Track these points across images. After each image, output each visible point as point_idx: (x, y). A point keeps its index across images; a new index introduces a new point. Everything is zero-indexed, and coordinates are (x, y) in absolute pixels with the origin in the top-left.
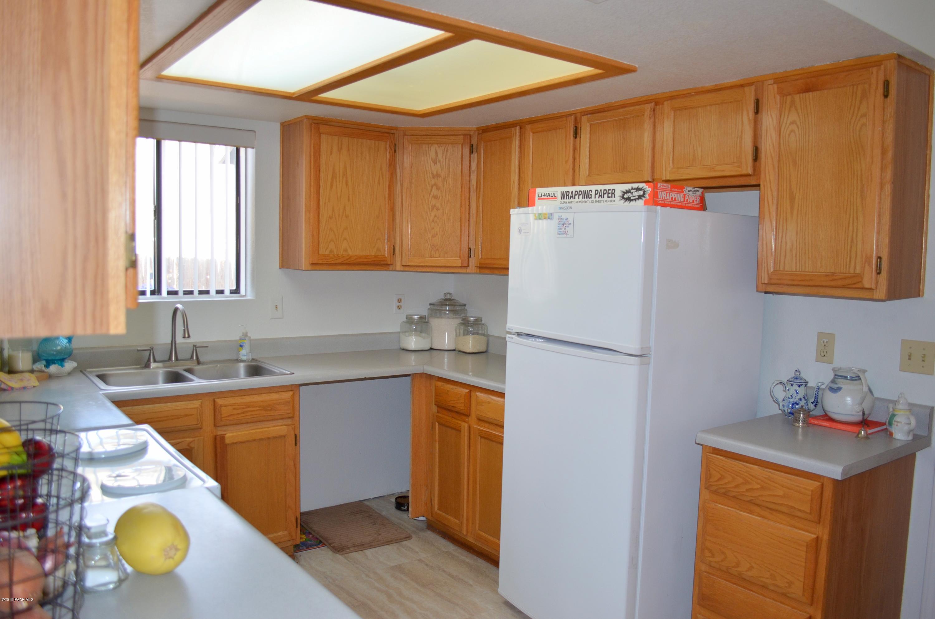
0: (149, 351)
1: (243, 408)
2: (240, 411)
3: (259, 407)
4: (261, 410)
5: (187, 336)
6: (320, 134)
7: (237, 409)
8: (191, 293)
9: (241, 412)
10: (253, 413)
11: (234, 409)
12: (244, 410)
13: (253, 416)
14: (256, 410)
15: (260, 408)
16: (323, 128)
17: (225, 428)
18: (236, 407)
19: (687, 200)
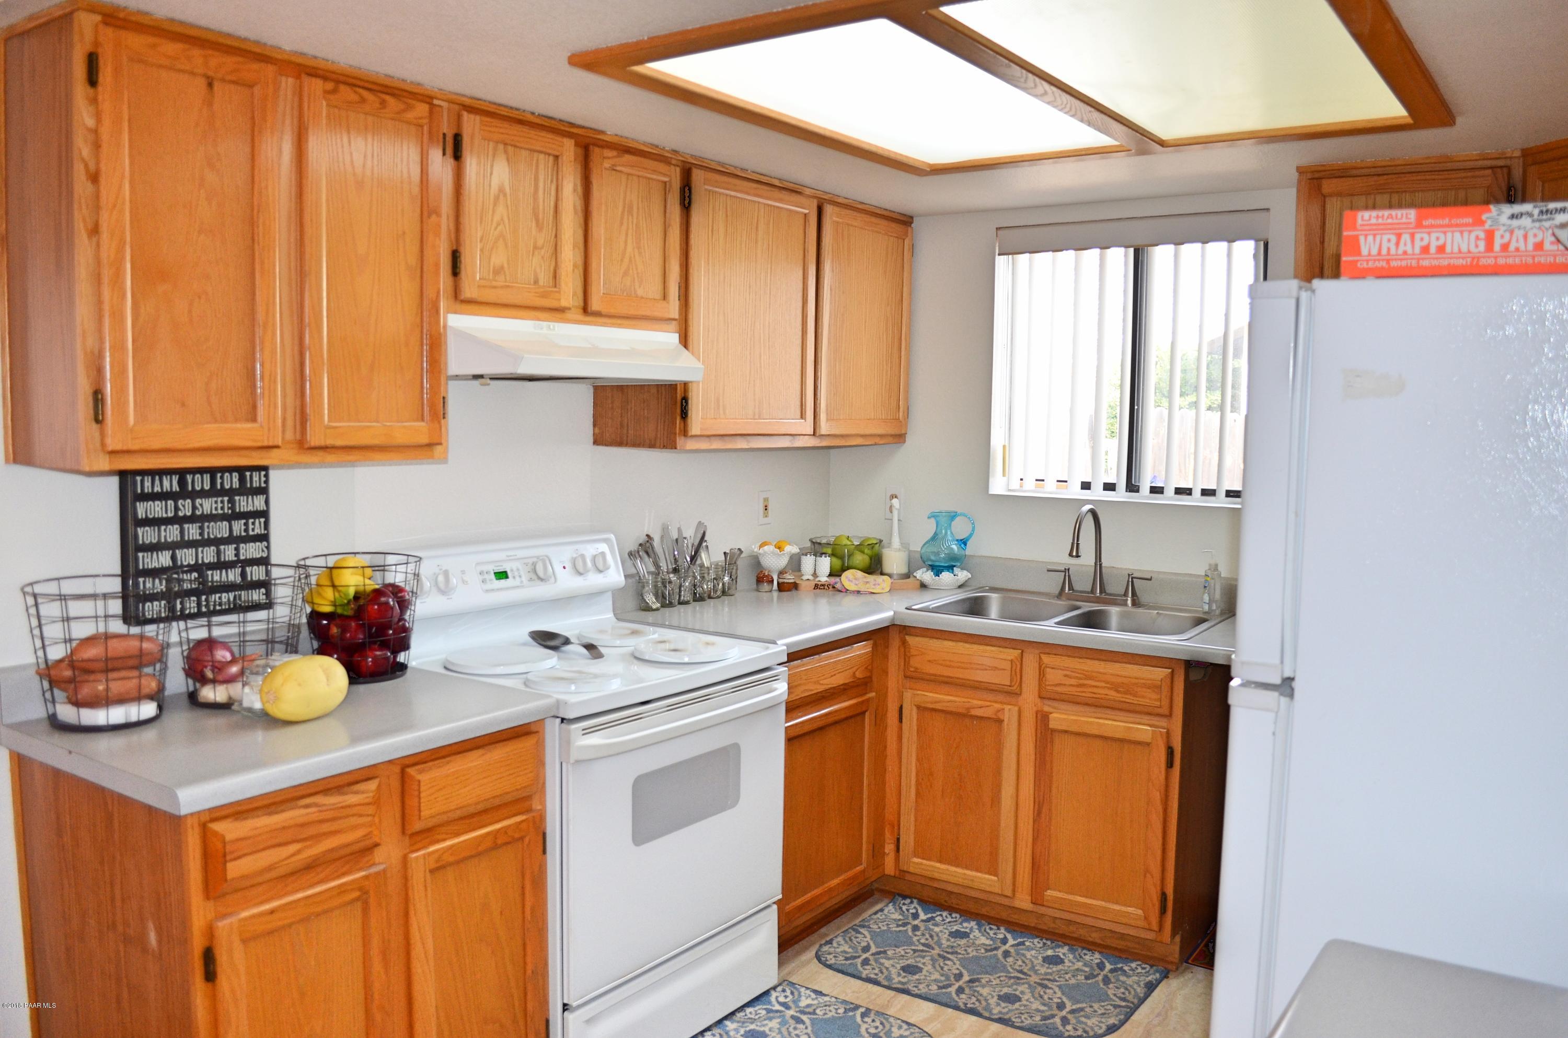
0: (1063, 573)
1: (1080, 679)
2: (1073, 682)
3: (1107, 683)
4: (1108, 688)
5: (1074, 554)
6: (1325, 197)
7: (1071, 678)
8: (1188, 492)
9: (1075, 684)
10: (1095, 690)
11: (1066, 676)
12: (1081, 682)
13: (1094, 696)
14: (1102, 687)
15: (1108, 685)
16: (1328, 186)
17: (1056, 704)
18: (1068, 673)
19: (1505, 247)
